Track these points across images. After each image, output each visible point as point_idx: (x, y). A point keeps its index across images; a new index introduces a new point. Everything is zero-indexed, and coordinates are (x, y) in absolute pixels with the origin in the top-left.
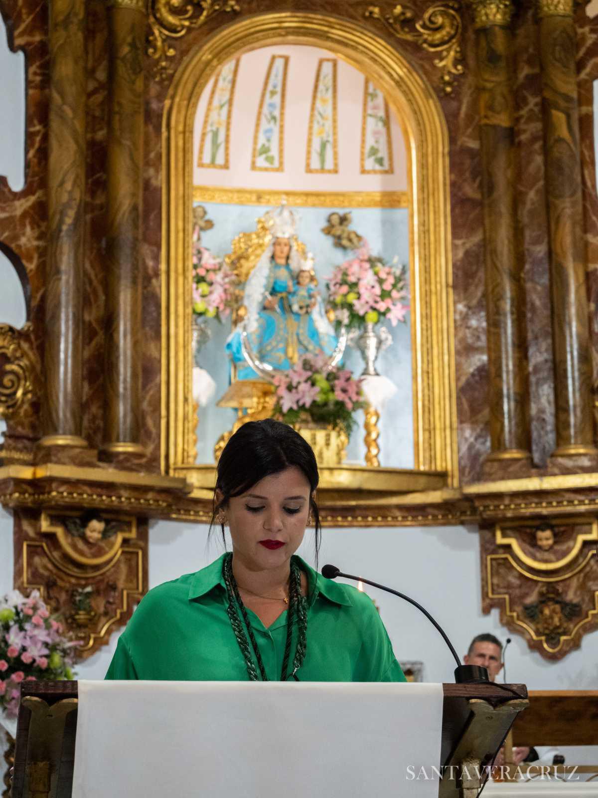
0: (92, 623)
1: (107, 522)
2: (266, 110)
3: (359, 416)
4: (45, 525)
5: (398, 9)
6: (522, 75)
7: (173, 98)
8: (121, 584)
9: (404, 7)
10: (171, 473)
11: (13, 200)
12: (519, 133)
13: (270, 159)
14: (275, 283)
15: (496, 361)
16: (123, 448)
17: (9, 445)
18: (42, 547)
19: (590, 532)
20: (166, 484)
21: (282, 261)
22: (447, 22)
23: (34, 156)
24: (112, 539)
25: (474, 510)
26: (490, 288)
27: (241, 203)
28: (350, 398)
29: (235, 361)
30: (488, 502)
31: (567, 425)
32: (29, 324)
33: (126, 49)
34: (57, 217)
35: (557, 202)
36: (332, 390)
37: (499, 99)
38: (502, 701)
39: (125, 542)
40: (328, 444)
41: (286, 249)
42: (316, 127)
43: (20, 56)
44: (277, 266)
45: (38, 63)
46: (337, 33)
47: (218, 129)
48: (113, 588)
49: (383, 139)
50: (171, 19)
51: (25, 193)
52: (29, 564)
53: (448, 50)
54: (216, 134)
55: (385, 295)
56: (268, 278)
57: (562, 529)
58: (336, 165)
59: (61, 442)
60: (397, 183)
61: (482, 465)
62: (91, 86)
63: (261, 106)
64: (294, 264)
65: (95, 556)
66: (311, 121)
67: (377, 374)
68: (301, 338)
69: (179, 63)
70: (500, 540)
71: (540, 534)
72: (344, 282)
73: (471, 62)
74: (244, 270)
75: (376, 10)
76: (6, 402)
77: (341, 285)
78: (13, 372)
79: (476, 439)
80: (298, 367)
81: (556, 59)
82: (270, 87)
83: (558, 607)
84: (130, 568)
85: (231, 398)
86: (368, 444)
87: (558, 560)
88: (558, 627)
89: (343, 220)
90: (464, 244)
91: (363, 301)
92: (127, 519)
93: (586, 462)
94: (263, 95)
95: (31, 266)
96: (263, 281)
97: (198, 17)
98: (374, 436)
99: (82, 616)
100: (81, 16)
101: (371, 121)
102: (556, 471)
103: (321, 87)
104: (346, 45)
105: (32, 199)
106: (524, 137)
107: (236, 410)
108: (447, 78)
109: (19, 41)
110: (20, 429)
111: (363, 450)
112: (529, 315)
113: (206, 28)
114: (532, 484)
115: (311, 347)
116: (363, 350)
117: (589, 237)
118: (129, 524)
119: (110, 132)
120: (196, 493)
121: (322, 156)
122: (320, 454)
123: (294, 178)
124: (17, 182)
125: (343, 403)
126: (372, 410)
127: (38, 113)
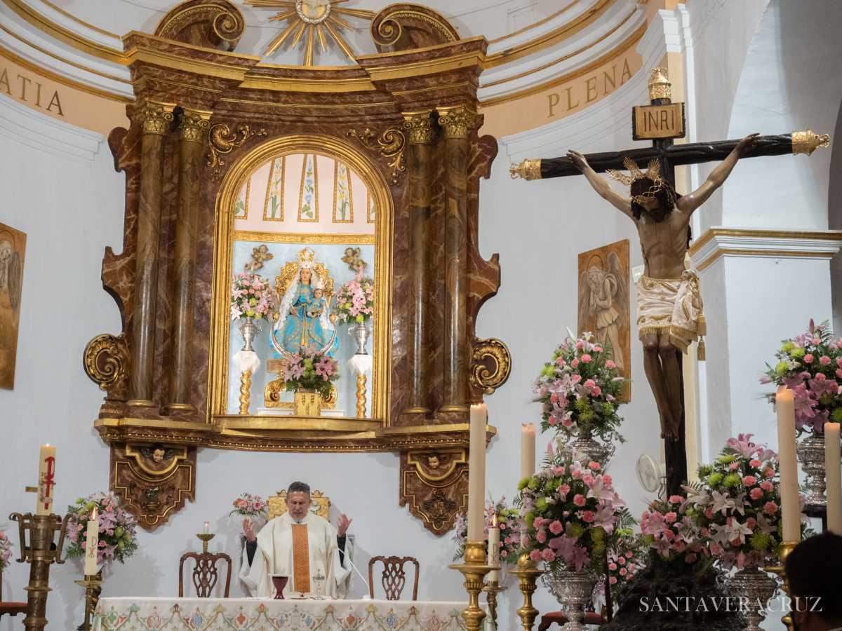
0: (159, 507)
1: (166, 450)
2: (306, 184)
4: (128, 452)
5: (367, 131)
8: (177, 487)
9: (371, 129)
10: (212, 419)
11: (115, 260)
12: (436, 209)
13: (310, 214)
14: (300, 297)
15: (411, 353)
16: (179, 406)
17: (108, 405)
18: (127, 464)
19: (459, 458)
21: (307, 283)
22: (397, 138)
23: (130, 233)
24: (171, 460)
27: (291, 243)
28: (327, 374)
30: (399, 439)
31: (449, 393)
32: (123, 333)
33: (188, 167)
34: (141, 271)
35: (449, 255)
36: (315, 369)
37: (420, 190)
39: (180, 461)
40: (312, 402)
41: (308, 276)
42: (338, 194)
43: (123, 173)
44: (302, 286)
45: (134, 177)
46: (329, 146)
47: (275, 196)
48: (173, 488)
50: (222, 142)
51: (122, 256)
52: (119, 474)
53: (398, 155)
54: (274, 200)
55: (369, 304)
56: (296, 294)
57: (444, 456)
58: (352, 217)
59: (138, 404)
61: (399, 417)
62: (170, 187)
63: (302, 182)
64: (313, 285)
65: (159, 470)
66: (335, 190)
67: (366, 354)
68: (311, 333)
69: (227, 169)
70: (410, 462)
71: (430, 459)
73: (408, 164)
75: (354, 131)
76: (107, 380)
77: (342, 297)
78: (111, 363)
79: (402, 398)
81: (453, 166)
82: (307, 171)
83: (442, 503)
84: (184, 478)
86: (358, 396)
87: (442, 475)
88: (441, 516)
90: (401, 278)
91: (355, 308)
92: (181, 448)
94: (303, 175)
95: (125, 299)
96: (293, 296)
97: (240, 140)
98: (362, 392)
99: (152, 505)
100: (158, 149)
102: (438, 421)
104: (334, 154)
105: (128, 259)
106: (439, 212)
108: (394, 174)
109: (120, 166)
110: (116, 395)
113: (245, 147)
114: (425, 429)
115: (316, 339)
116: (357, 338)
117: (472, 276)
118: (182, 451)
119: (178, 216)
120: (224, 432)
121: (343, 211)
122: (308, 408)
123: (325, 226)
124: (118, 250)
125: (320, 377)
126: (362, 376)
127: (133, 206)
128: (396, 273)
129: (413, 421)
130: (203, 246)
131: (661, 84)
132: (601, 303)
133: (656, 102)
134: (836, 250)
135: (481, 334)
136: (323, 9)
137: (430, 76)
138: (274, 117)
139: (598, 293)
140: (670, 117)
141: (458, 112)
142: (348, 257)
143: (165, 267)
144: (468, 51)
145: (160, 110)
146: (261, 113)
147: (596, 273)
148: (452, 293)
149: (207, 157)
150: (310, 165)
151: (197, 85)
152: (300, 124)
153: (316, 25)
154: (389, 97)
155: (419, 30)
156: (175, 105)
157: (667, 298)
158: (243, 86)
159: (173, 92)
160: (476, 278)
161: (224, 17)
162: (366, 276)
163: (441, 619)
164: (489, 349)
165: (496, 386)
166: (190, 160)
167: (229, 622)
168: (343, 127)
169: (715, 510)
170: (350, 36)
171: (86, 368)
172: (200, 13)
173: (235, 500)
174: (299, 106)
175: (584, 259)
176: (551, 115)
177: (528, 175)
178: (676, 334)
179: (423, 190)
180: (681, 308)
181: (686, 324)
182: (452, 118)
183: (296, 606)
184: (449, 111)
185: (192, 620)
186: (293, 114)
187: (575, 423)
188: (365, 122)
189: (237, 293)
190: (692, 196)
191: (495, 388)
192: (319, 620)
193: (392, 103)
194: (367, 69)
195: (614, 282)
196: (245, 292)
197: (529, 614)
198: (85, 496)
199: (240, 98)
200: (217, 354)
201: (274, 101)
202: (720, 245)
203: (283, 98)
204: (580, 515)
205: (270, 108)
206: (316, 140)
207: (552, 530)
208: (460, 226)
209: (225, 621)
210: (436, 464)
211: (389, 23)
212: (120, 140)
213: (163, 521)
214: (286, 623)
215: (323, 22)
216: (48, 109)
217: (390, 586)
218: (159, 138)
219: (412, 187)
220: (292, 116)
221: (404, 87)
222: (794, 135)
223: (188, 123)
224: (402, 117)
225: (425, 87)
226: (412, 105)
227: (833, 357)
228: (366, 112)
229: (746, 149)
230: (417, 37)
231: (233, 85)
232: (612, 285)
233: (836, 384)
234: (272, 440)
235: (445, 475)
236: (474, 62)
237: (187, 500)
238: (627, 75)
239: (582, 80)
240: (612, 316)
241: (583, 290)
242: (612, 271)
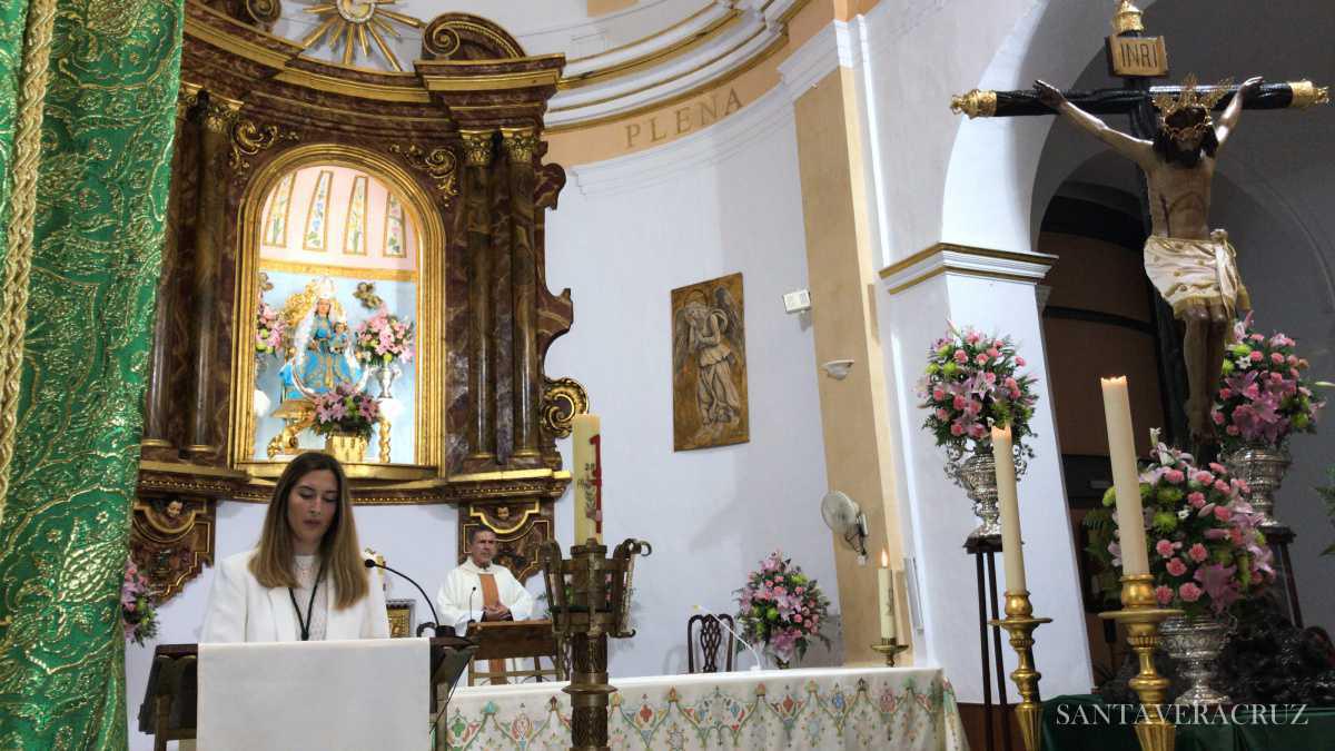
0: (170, 576)
1: (186, 502)
2: (315, 208)
3: (376, 427)
4: (136, 505)
5: (413, 148)
6: (497, 200)
7: (246, 198)
8: (193, 548)
9: (417, 147)
10: (235, 466)
12: (495, 238)
13: (317, 243)
14: (318, 331)
15: (474, 392)
16: (200, 448)
19: (534, 508)
20: (231, 475)
21: (324, 316)
22: (447, 160)
24: (188, 514)
25: (455, 493)
26: (472, 342)
27: (294, 272)
28: (370, 415)
29: (286, 385)
30: (465, 488)
31: (521, 436)
33: (212, 162)
35: (519, 286)
36: (357, 408)
37: (481, 215)
38: (463, 647)
39: (198, 516)
40: (353, 447)
41: (327, 308)
42: (351, 222)
44: (319, 318)
46: (369, 160)
47: (279, 219)
48: (187, 550)
49: (400, 234)
50: (247, 142)
53: (448, 178)
54: (277, 223)
55: (398, 342)
56: (313, 327)
57: (515, 506)
58: (365, 249)
59: (151, 444)
60: (410, 264)
61: (462, 462)
62: (185, 185)
63: (312, 204)
64: (332, 317)
65: (173, 527)
66: (348, 218)
67: (390, 397)
68: (336, 371)
69: (252, 173)
70: (473, 514)
71: (500, 510)
72: (368, 332)
73: (463, 187)
74: (295, 320)
75: (398, 147)
77: (366, 334)
79: (459, 443)
80: (333, 392)
81: (520, 192)
82: (319, 193)
83: (510, 559)
84: (201, 537)
85: (282, 412)
86: (381, 444)
87: (513, 527)
89: (369, 288)
90: (454, 311)
91: (382, 346)
92: (200, 500)
93: (533, 461)
94: (313, 198)
96: (309, 329)
97: (267, 142)
98: (386, 440)
99: (162, 572)
101: (391, 221)
102: (512, 467)
103: (356, 194)
104: (375, 169)
106: (498, 242)
107: (285, 419)
108: (446, 198)
111: (379, 449)
112: (498, 361)
113: (273, 150)
114: (496, 476)
115: (343, 378)
117: (540, 311)
118: (201, 504)
120: (253, 481)
121: (357, 242)
122: (347, 454)
123: (334, 256)
125: (365, 418)
126: (385, 422)
128: (448, 305)
129: (481, 466)
130: (225, 259)
132: (707, 340)
134: (1042, 275)
135: (553, 370)
136: (366, 8)
137: (497, 92)
138: (308, 120)
139: (701, 329)
140: (1151, 52)
141: (525, 134)
142: (362, 292)
143: (178, 280)
144: (546, 68)
146: (292, 114)
147: (697, 309)
148: (523, 329)
149: (230, 155)
150: (324, 186)
151: (227, 67)
152: (335, 132)
153: (358, 25)
154: (444, 112)
155: (476, 44)
156: (200, 87)
158: (278, 77)
159: (200, 71)
160: (545, 313)
164: (562, 389)
166: (213, 155)
168: (385, 142)
174: (336, 111)
175: (679, 296)
176: (630, 145)
177: (976, 110)
179: (485, 215)
180: (1226, 275)
182: (518, 140)
184: (515, 133)
186: (329, 119)
188: (410, 138)
191: (569, 432)
193: (448, 119)
194: (425, 77)
195: (724, 316)
199: (271, 93)
201: (309, 102)
202: (946, 261)
203: (321, 99)
205: (304, 109)
206: (355, 151)
208: (530, 257)
210: (507, 515)
211: (444, 32)
213: (177, 591)
215: (365, 23)
220: (326, 121)
221: (465, 102)
223: (212, 112)
224: (460, 137)
225: (488, 104)
226: (471, 123)
228: (413, 126)
230: (473, 53)
231: (268, 73)
232: (720, 321)
235: (516, 528)
236: (550, 81)
237: (204, 565)
238: (735, 105)
239: (670, 111)
240: (722, 353)
241: (679, 328)
242: (720, 306)
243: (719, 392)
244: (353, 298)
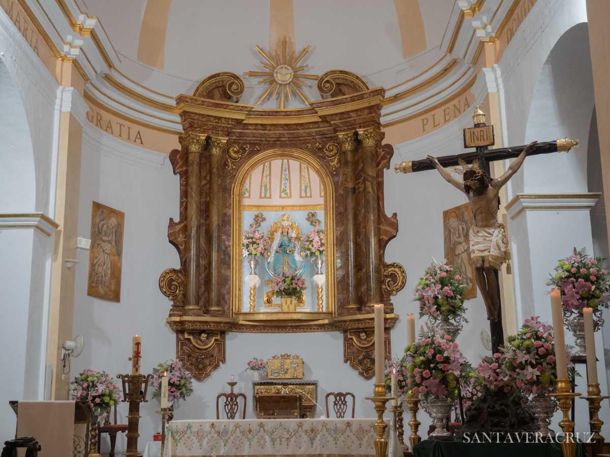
0: (205, 367)
1: (208, 334)
2: (283, 176)
4: (186, 336)
5: (317, 144)
7: (235, 183)
8: (215, 355)
9: (320, 143)
10: (234, 315)
11: (175, 226)
13: (286, 194)
14: (282, 242)
15: (347, 272)
16: (214, 308)
17: (174, 309)
18: (186, 343)
21: (286, 234)
22: (335, 148)
23: (183, 210)
24: (211, 339)
28: (299, 286)
30: (342, 323)
31: (371, 295)
32: (181, 267)
33: (215, 170)
34: (190, 231)
35: (368, 215)
36: (292, 284)
37: (349, 177)
39: (216, 340)
40: (291, 303)
41: (286, 230)
42: (302, 181)
43: (178, 176)
44: (283, 236)
45: (184, 178)
47: (266, 184)
48: (212, 356)
50: (234, 155)
51: (179, 223)
52: (181, 349)
53: (335, 159)
54: (266, 186)
56: (280, 241)
57: (369, 333)
58: (311, 194)
59: (191, 308)
62: (203, 183)
63: (281, 175)
64: (289, 235)
65: (204, 346)
66: (301, 179)
67: (322, 274)
68: (289, 263)
69: (238, 170)
70: (349, 337)
71: (361, 334)
75: (310, 145)
76: (173, 295)
77: (307, 241)
78: (175, 284)
81: (368, 163)
82: (284, 168)
84: (219, 349)
87: (368, 344)
88: (369, 367)
90: (340, 229)
91: (314, 247)
92: (216, 332)
94: (282, 171)
95: (182, 248)
96: (278, 242)
97: (244, 154)
98: (320, 296)
99: (201, 366)
100: (198, 161)
102: (364, 312)
104: (299, 159)
105: (182, 224)
108: (334, 169)
109: (176, 172)
110: (178, 303)
113: (247, 157)
114: (356, 317)
115: (292, 266)
116: (316, 264)
117: (381, 226)
118: (217, 334)
119: (210, 199)
120: (241, 322)
121: (306, 191)
122: (289, 307)
123: (295, 200)
124: (177, 219)
125: (296, 289)
126: (320, 287)
127: (185, 194)
128: (337, 226)
129: (350, 312)
130: (225, 215)
131: (480, 115)
132: (457, 240)
133: (477, 126)
134: (593, 204)
135: (388, 260)
136: (289, 75)
137: (352, 111)
138: (263, 139)
139: (455, 233)
140: (485, 133)
141: (369, 131)
142: (310, 217)
143: (204, 228)
144: (374, 96)
145: (198, 138)
146: (255, 137)
147: (454, 222)
148: (370, 237)
149: (226, 164)
150: (285, 166)
151: (218, 123)
152: (277, 142)
153: (286, 85)
154: (329, 124)
155: (345, 85)
156: (206, 135)
157: (487, 239)
158: (244, 122)
159: (206, 127)
160: (383, 227)
161: (233, 83)
162: (320, 228)
163: (365, 428)
164: (393, 269)
165: (398, 291)
166: (216, 166)
167: (243, 433)
168: (303, 143)
169: (519, 361)
170: (306, 91)
171: (161, 288)
172: (219, 82)
173: (249, 362)
174: (277, 132)
175: (446, 214)
176: (424, 130)
177: (405, 170)
178: (493, 259)
179: (351, 177)
180: (496, 244)
181: (499, 253)
182: (366, 135)
183: (281, 423)
184: (364, 131)
185: (222, 432)
186: (274, 136)
187: (439, 312)
188: (316, 139)
189: (246, 241)
190: (499, 179)
191: (397, 292)
192: (294, 431)
193: (331, 128)
194: (315, 109)
195: (465, 227)
196: (250, 240)
197: (415, 424)
198: (163, 362)
199: (243, 129)
200: (235, 277)
201: (262, 130)
202: (523, 204)
203: (268, 128)
204: (440, 366)
205: (261, 134)
206: (288, 151)
207: (424, 375)
208: (373, 198)
209: (241, 432)
210: (365, 337)
211: (327, 82)
212: (176, 157)
213: (208, 375)
214: (276, 433)
215: (289, 83)
216: (135, 141)
217: (338, 410)
218: (197, 155)
219: (344, 176)
220: (273, 138)
221: (338, 118)
222: (558, 141)
223: (214, 145)
224: (337, 136)
225: (350, 118)
226: (342, 129)
227: (588, 269)
228: (316, 133)
229: (530, 151)
230: (345, 89)
231: (239, 122)
232: (463, 229)
233: (591, 285)
234: (268, 326)
235: (370, 344)
236: (378, 102)
237: (221, 363)
238: (467, 106)
239: (441, 110)
240: (464, 247)
241: (446, 233)
242: (462, 221)
243: (464, 270)
244: (306, 221)
